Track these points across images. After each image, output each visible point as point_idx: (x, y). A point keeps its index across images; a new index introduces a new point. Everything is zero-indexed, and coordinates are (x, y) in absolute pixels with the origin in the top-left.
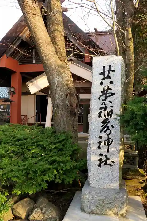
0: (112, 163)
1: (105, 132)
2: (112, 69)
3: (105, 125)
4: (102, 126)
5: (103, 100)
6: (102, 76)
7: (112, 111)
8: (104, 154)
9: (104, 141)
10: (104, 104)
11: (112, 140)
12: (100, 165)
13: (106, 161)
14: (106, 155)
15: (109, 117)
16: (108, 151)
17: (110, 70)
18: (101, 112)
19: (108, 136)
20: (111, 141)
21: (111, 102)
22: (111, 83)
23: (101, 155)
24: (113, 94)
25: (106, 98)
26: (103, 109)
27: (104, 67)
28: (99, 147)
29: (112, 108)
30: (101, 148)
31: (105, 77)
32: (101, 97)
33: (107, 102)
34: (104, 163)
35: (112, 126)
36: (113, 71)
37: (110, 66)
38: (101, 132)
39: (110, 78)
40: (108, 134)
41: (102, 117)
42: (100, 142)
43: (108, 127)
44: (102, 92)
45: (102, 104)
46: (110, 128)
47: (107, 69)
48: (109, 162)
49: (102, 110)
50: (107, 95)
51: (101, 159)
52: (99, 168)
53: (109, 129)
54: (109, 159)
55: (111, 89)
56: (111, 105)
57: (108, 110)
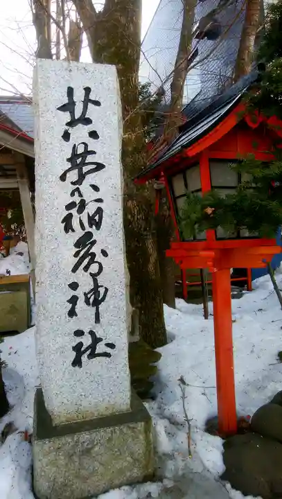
0: (108, 350)
1: (86, 269)
2: (92, 97)
3: (86, 248)
4: (76, 255)
5: (73, 183)
6: (66, 117)
7: (99, 211)
8: (86, 330)
9: (85, 294)
10: (76, 194)
11: (107, 290)
12: (77, 362)
13: (93, 347)
14: (92, 333)
15: (93, 230)
16: (97, 320)
17: (87, 101)
18: (70, 216)
19: (95, 281)
20: (102, 291)
21: (96, 188)
22: (94, 135)
23: (79, 333)
24: (99, 167)
25: (82, 177)
26: (76, 209)
27: (70, 91)
28: (72, 313)
29: (99, 205)
30: (76, 315)
31: (76, 118)
32: (67, 175)
33: (85, 187)
34: (88, 352)
35: (104, 253)
36: (97, 103)
37: (88, 90)
38: (75, 270)
39: (88, 121)
40: (94, 276)
41: (73, 231)
42: (73, 300)
43: (93, 255)
44: (69, 160)
45: (72, 194)
46: (99, 258)
47: (79, 96)
48: (101, 348)
49: (74, 211)
50: (85, 169)
51: (81, 344)
52: (77, 368)
53: (95, 260)
54: (100, 340)
55: (94, 153)
56: (97, 195)
57: (91, 209)
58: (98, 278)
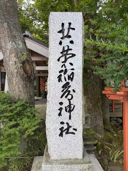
0: (74, 131)
1: (66, 97)
2: (72, 26)
3: (66, 89)
4: (62, 91)
5: (62, 62)
6: (61, 35)
7: (73, 73)
8: (65, 122)
9: (66, 107)
10: (64, 66)
11: (74, 106)
12: (61, 135)
13: (68, 129)
14: (67, 123)
15: (70, 81)
16: (70, 118)
17: (69, 28)
18: (61, 75)
19: (70, 102)
20: (72, 106)
21: (71, 64)
22: (72, 42)
23: (62, 123)
24: (73, 55)
25: (66, 60)
26: (63, 73)
27: (63, 25)
28: (60, 114)
29: (73, 71)
30: (62, 116)
31: (65, 35)
32: (60, 59)
33: (67, 64)
34: (66, 131)
35: (74, 91)
36: (74, 29)
37: (70, 24)
38: (62, 97)
39: (70, 37)
40: (69, 100)
41: (62, 82)
42: (61, 109)
43: (69, 91)
44: (61, 53)
45: (62, 67)
46: (72, 93)
47: (66, 26)
48: (71, 130)
50: (68, 56)
51: (63, 128)
52: (61, 137)
53: (70, 94)
54: (71, 127)
55: (71, 49)
56: (72, 67)
57: (69, 73)
58: (71, 101)
